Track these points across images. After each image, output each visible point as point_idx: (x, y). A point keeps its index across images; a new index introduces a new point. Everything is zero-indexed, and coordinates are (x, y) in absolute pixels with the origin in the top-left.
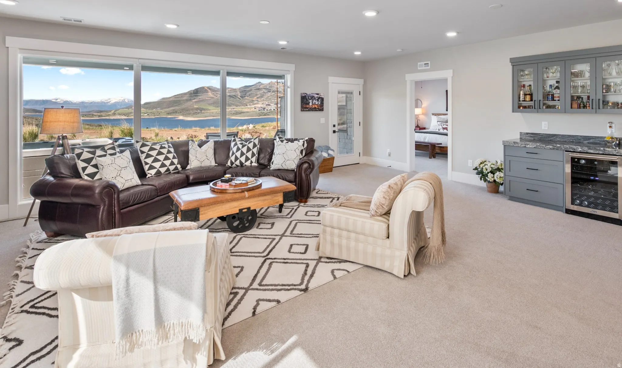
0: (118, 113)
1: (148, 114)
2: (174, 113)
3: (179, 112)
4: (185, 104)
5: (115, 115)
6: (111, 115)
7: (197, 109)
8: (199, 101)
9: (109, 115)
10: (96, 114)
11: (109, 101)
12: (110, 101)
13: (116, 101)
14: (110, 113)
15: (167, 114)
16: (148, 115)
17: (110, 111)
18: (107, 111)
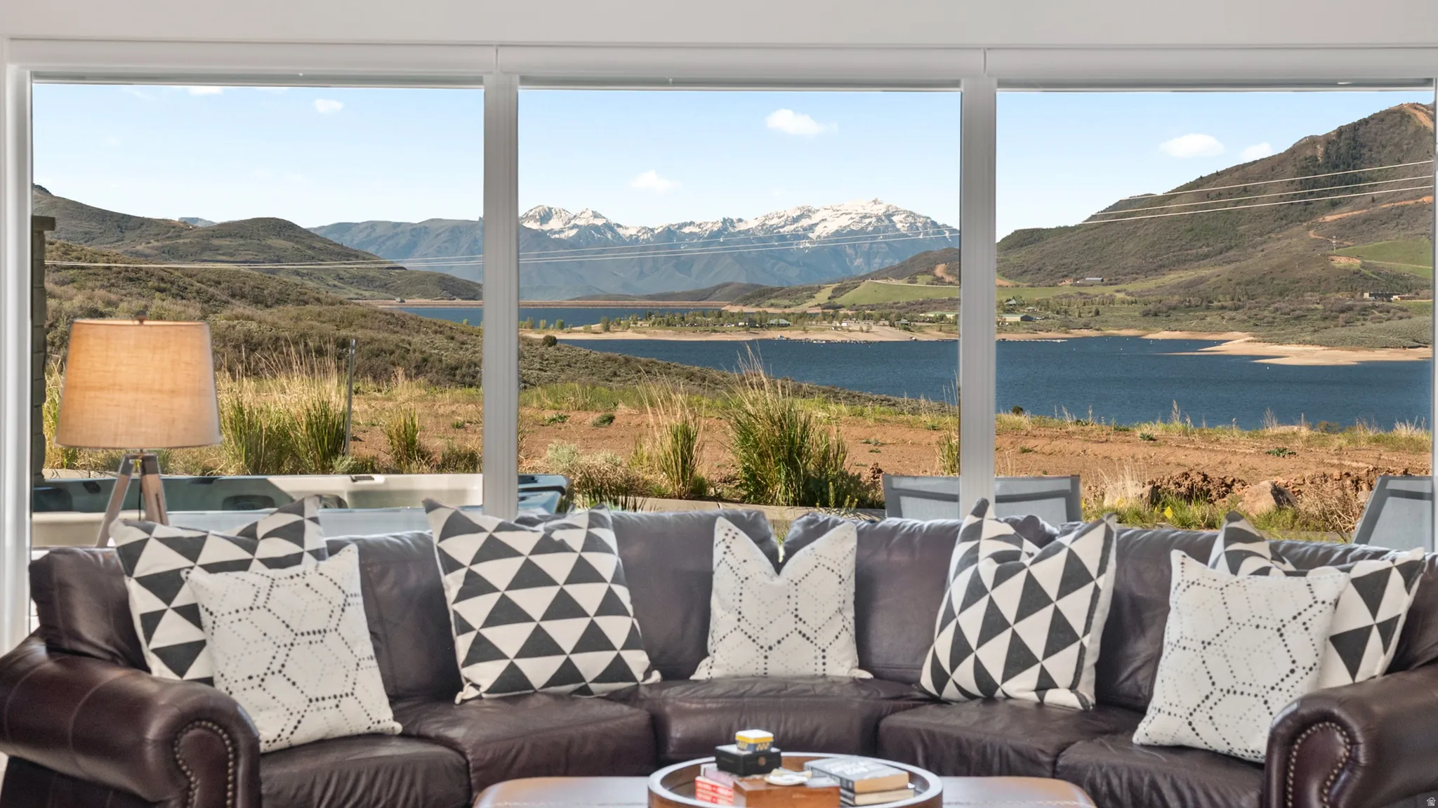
0: (853, 306)
1: (1026, 311)
2: (1189, 307)
3: (1229, 303)
4: (1272, 246)
5: (833, 316)
6: (812, 316)
7: (1353, 280)
8: (1366, 220)
9: (803, 315)
10: (736, 309)
11: (805, 222)
12: (812, 228)
13: (844, 221)
14: (809, 306)
15: (1146, 314)
16: (1024, 319)
17: (812, 292)
18: (792, 294)
